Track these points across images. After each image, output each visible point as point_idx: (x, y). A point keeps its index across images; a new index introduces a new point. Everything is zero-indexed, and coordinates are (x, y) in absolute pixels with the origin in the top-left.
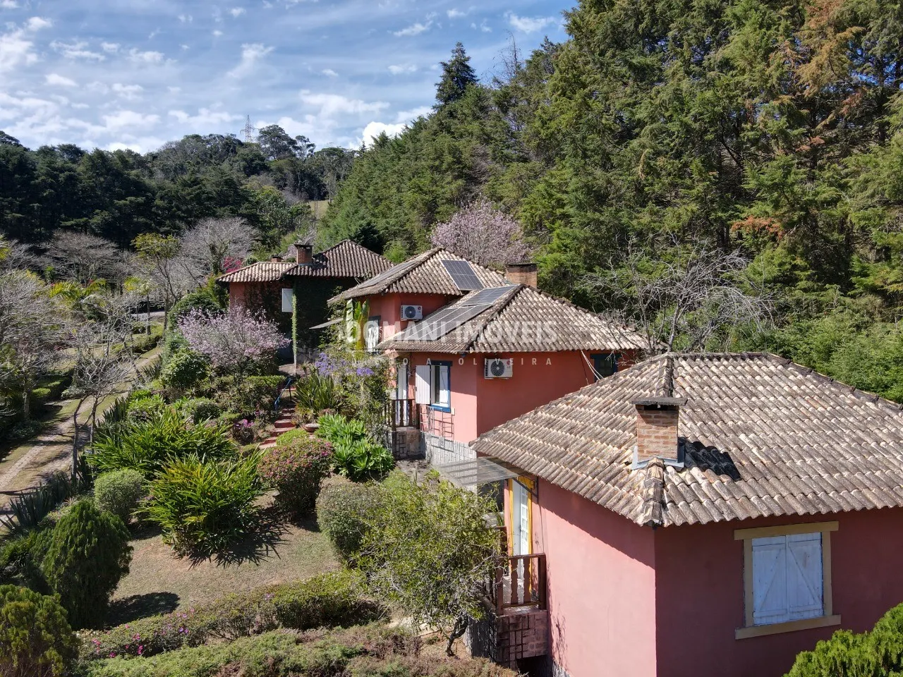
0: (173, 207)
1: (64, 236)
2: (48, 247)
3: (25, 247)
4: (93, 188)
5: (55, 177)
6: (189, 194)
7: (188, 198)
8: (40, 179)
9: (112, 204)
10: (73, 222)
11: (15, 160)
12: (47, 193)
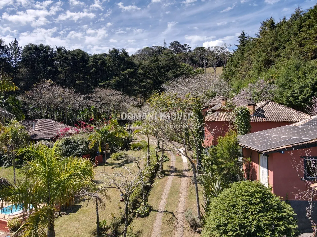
0: (146, 73)
1: (99, 90)
2: (93, 96)
3: (83, 96)
4: (112, 67)
5: (96, 63)
6: (154, 66)
7: (153, 68)
8: (90, 64)
9: (120, 74)
10: (104, 83)
11: (80, 56)
12: (93, 70)
